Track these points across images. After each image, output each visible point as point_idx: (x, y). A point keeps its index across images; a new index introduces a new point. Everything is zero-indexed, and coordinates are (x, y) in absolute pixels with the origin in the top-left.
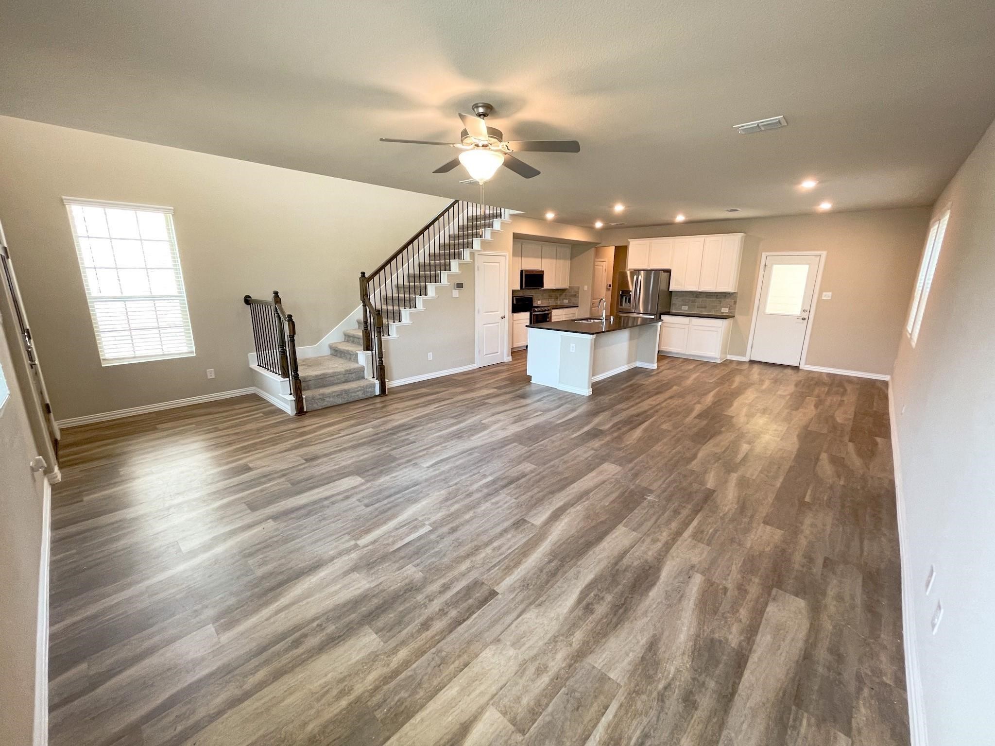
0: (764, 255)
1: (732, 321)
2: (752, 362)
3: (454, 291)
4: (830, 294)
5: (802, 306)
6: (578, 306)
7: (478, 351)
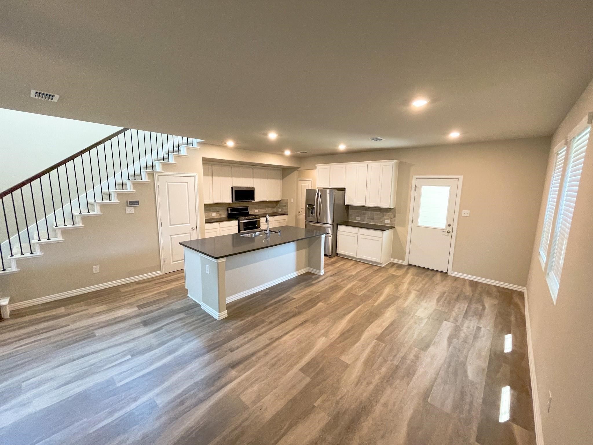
0: (414, 178)
1: (393, 230)
2: (410, 265)
3: (127, 208)
4: (468, 212)
5: (447, 221)
6: (287, 214)
7: (163, 259)
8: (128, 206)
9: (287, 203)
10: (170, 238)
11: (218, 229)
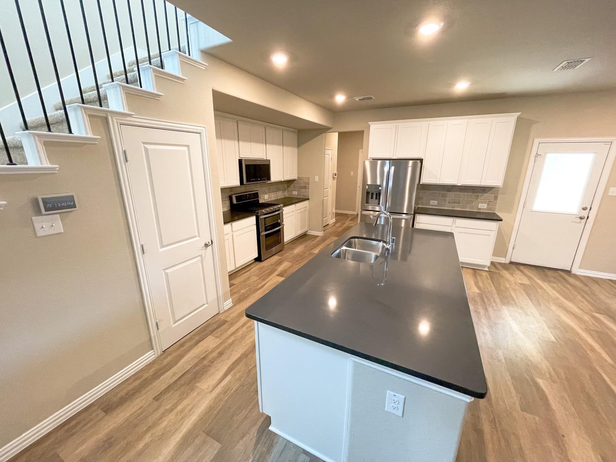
0: (537, 141)
2: (513, 264)
5: (582, 203)
6: (309, 199)
7: (154, 325)
8: (38, 212)
9: (308, 183)
10: (163, 273)
11: (230, 235)
